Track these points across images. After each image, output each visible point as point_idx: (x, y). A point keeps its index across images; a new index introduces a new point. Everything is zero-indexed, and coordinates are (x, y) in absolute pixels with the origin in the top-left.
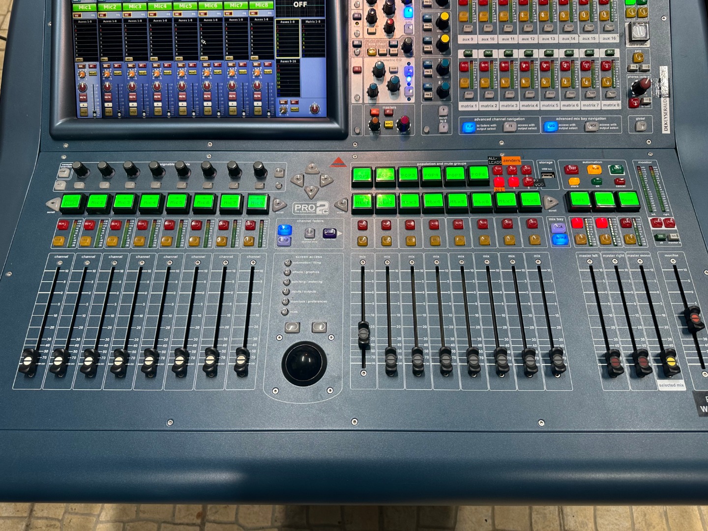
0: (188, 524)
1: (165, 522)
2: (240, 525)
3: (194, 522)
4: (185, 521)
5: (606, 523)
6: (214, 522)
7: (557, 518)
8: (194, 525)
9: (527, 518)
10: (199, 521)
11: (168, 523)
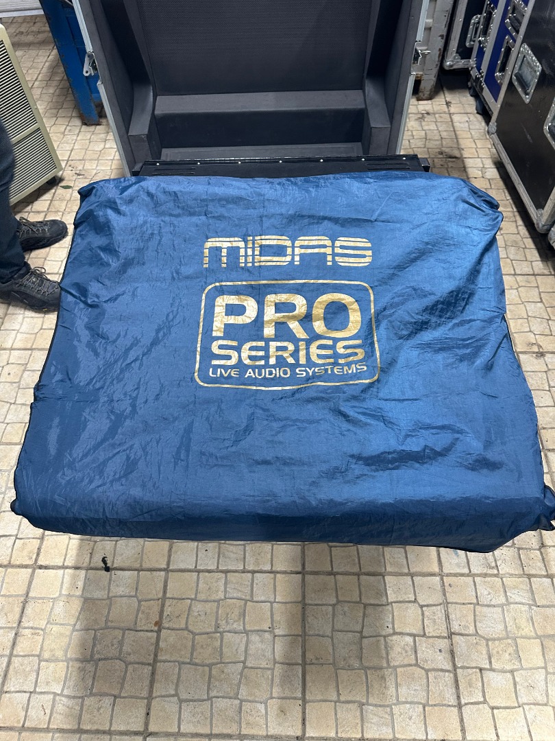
0: (147, 631)
1: (128, 629)
2: (189, 631)
3: (152, 629)
4: (145, 628)
5: (484, 626)
6: (168, 628)
7: (445, 623)
8: (152, 631)
9: (420, 623)
10: (156, 628)
11: (131, 630)
